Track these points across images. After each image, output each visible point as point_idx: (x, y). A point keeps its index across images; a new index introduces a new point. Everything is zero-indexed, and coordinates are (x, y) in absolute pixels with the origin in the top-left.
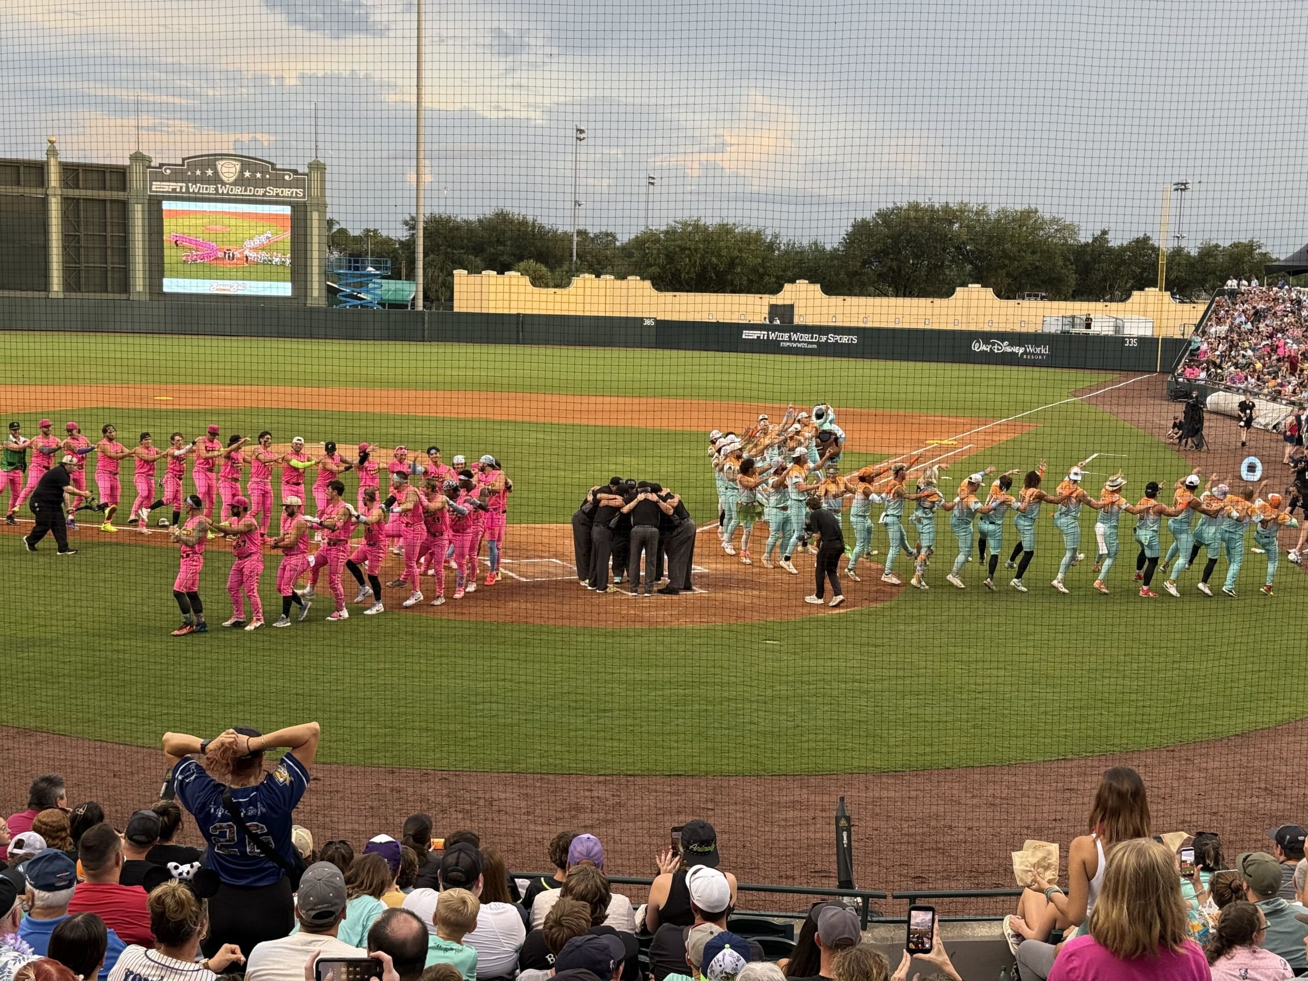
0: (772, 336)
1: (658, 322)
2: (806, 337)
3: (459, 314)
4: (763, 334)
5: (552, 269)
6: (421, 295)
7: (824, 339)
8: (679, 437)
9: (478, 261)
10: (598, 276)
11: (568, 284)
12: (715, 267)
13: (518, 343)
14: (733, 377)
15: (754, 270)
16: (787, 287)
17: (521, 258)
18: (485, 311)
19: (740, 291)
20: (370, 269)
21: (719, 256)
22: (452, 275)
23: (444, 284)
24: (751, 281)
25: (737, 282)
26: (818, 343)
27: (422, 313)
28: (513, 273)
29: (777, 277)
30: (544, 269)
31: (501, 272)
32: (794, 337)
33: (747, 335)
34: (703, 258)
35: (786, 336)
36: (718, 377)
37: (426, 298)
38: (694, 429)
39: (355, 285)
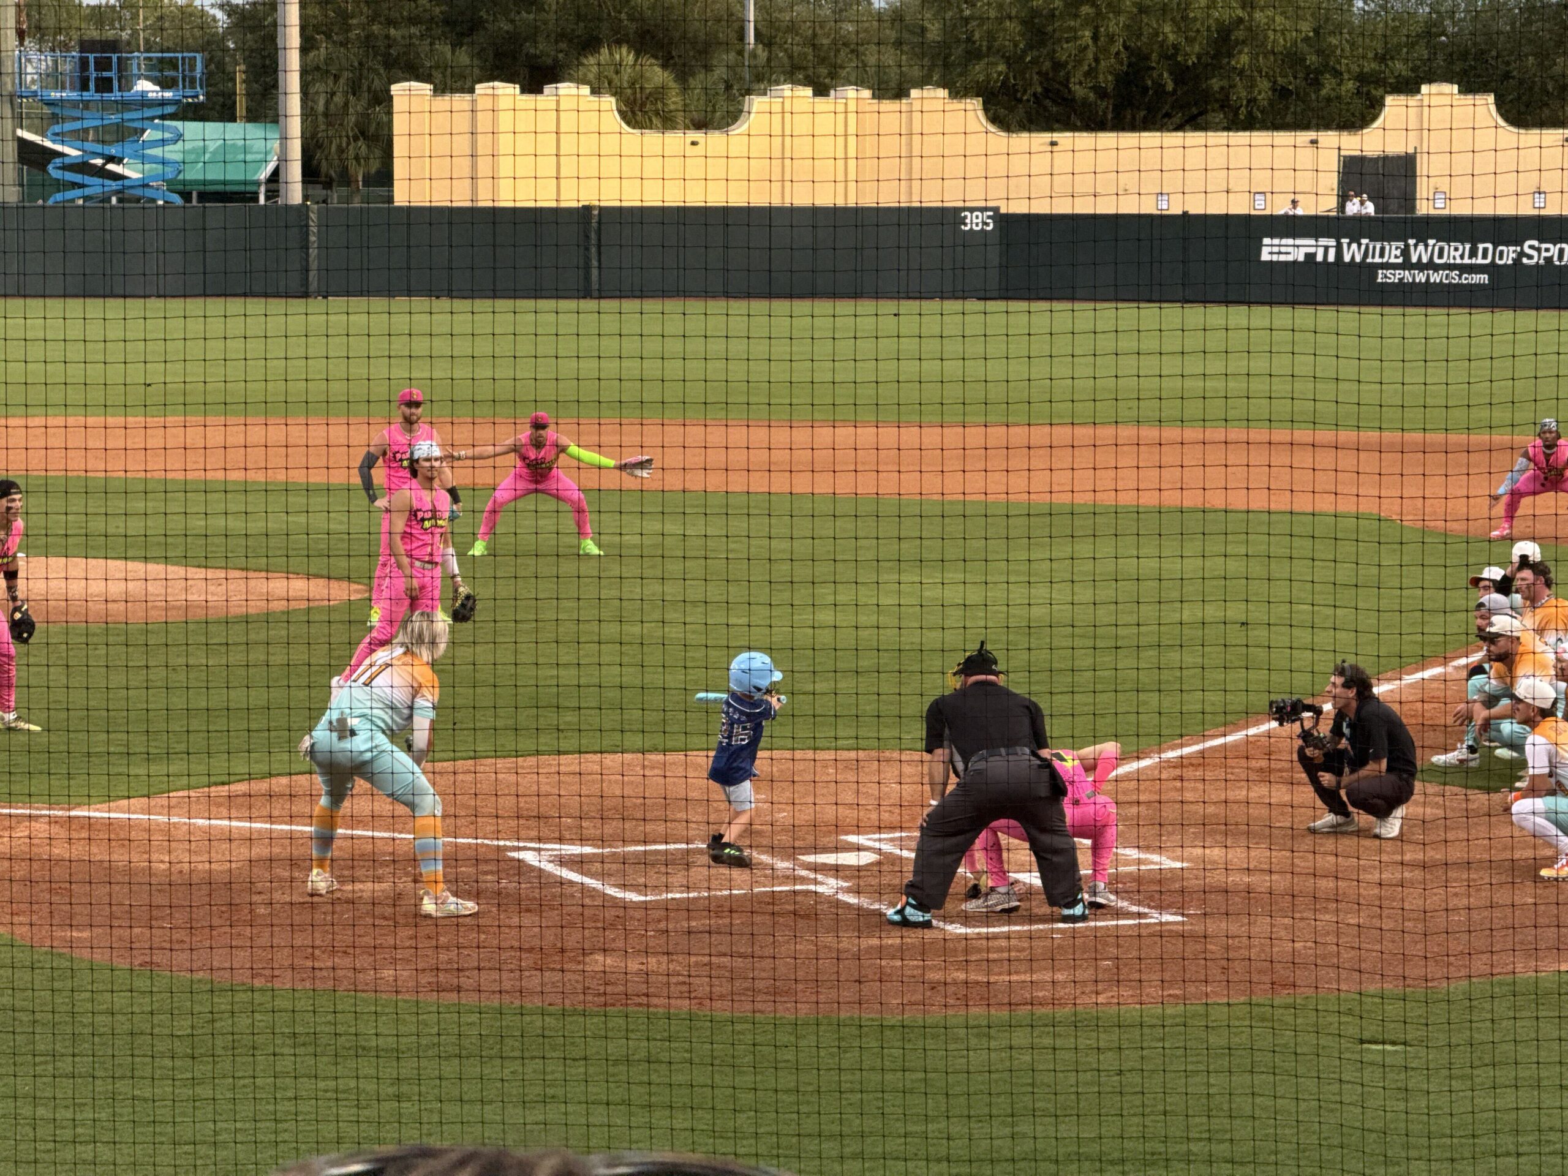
0: (1352, 252)
1: (1005, 221)
2: (1456, 253)
3: (409, 210)
4: (1322, 249)
5: (683, 76)
6: (295, 171)
7: (1509, 254)
8: (1083, 525)
9: (463, 57)
10: (821, 91)
11: (733, 116)
12: (1170, 55)
13: (586, 294)
14: (1238, 364)
15: (1292, 59)
16: (1394, 106)
17: (590, 44)
18: (484, 201)
19: (1249, 125)
20: (145, 86)
21: (1183, 22)
22: (387, 100)
23: (363, 133)
24: (1283, 93)
25: (1240, 93)
26: (1491, 269)
27: (301, 211)
28: (566, 89)
29: (1362, 78)
30: (657, 75)
31: (533, 86)
32: (1419, 253)
33: (1273, 250)
34: (1134, 29)
35: (1393, 252)
36: (1194, 366)
37: (310, 173)
38: (1127, 499)
39: (105, 135)
